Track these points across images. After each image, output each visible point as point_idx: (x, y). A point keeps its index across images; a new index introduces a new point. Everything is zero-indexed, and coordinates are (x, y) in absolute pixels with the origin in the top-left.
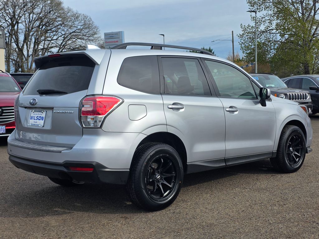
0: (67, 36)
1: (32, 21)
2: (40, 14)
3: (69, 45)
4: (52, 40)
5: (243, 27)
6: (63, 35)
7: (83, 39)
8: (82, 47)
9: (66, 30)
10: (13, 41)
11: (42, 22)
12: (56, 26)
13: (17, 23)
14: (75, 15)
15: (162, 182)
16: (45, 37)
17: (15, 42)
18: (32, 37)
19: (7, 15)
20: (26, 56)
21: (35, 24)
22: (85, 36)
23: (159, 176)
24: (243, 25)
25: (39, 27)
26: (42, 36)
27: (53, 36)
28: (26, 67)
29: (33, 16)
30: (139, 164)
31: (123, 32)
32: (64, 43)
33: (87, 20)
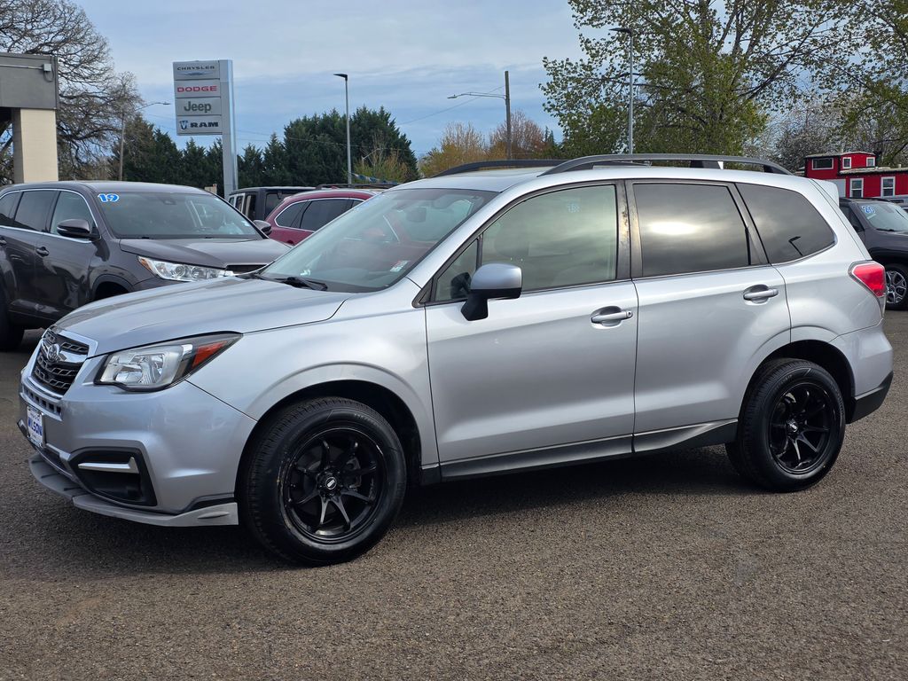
24: (550, 60)
31: (229, 63)
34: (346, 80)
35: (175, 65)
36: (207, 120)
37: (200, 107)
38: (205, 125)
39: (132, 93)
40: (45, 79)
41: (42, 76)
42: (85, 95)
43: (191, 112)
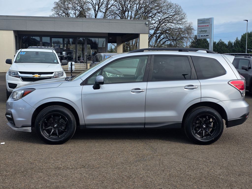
6: (159, 20)
7: (174, 23)
14: (169, 4)
31: (213, 18)
32: (159, 26)
34: (247, 22)
35: (198, 19)
36: (205, 34)
37: (204, 31)
38: (205, 36)
39: (192, 28)
40: (146, 26)
41: (146, 25)
42: (180, 28)
43: (201, 32)
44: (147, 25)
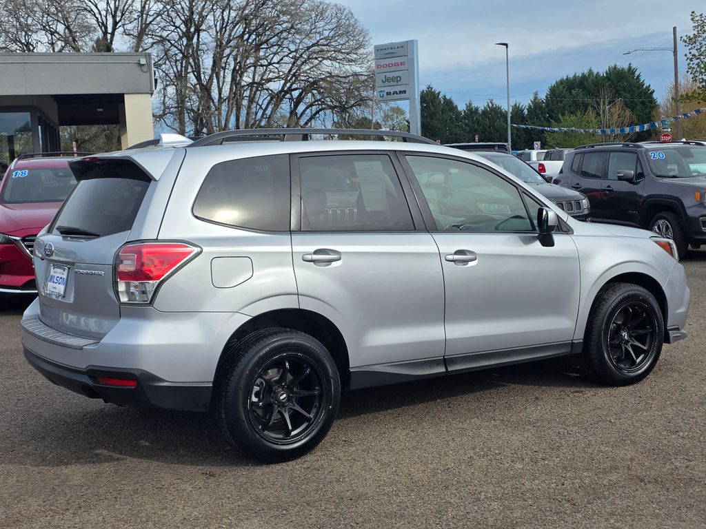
0: (302, 55)
1: (227, 25)
2: (244, 9)
3: (306, 73)
4: (270, 64)
5: (697, 19)
6: (293, 52)
7: (335, 59)
8: (333, 77)
9: (298, 41)
10: (190, 70)
11: (248, 25)
12: (278, 34)
13: (198, 30)
14: (318, 7)
15: (291, 405)
16: (256, 57)
17: (193, 72)
18: (228, 59)
19: (178, 15)
20: (216, 101)
21: (235, 30)
22: (339, 51)
23: (285, 396)
25: (242, 36)
26: (247, 57)
27: (272, 56)
28: (217, 125)
29: (229, 13)
30: (234, 373)
31: (415, 43)
32: (294, 71)
33: (343, 17)
34: (507, 47)
35: (376, 47)
36: (398, 89)
37: (393, 79)
38: (397, 93)
40: (142, 71)
41: (139, 68)
43: (387, 84)
44: (145, 69)
